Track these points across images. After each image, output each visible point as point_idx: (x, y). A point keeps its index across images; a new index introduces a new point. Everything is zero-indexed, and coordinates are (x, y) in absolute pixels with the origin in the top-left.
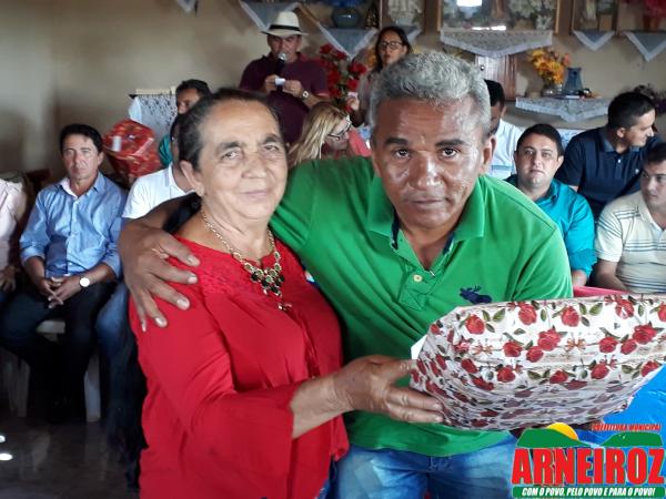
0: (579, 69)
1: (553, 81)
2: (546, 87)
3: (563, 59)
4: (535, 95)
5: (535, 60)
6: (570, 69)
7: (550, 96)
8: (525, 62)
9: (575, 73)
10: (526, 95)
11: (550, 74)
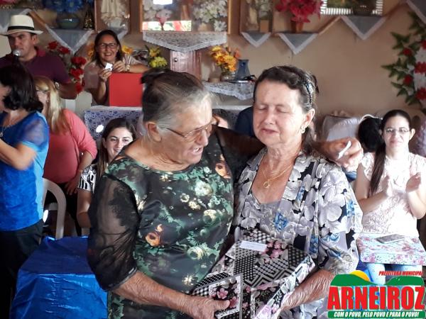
0: (247, 60)
1: (228, 69)
2: (224, 74)
3: (235, 53)
4: (216, 80)
5: (215, 54)
6: (240, 60)
7: (226, 81)
8: (207, 55)
9: (244, 64)
10: (209, 81)
11: (226, 64)
